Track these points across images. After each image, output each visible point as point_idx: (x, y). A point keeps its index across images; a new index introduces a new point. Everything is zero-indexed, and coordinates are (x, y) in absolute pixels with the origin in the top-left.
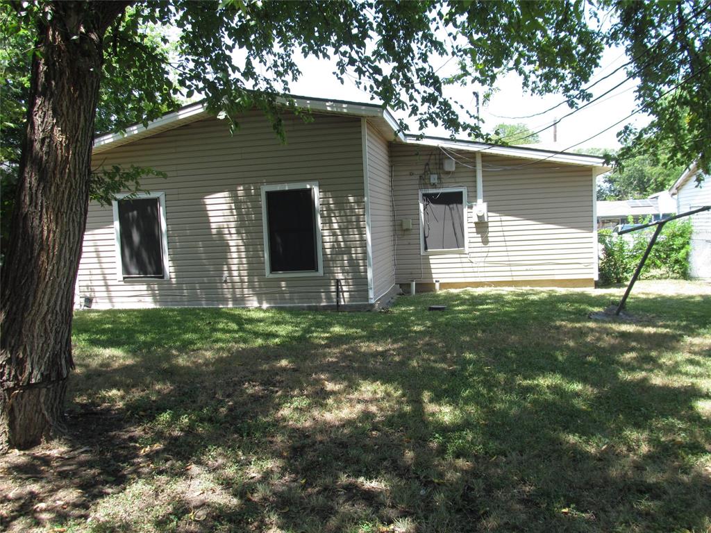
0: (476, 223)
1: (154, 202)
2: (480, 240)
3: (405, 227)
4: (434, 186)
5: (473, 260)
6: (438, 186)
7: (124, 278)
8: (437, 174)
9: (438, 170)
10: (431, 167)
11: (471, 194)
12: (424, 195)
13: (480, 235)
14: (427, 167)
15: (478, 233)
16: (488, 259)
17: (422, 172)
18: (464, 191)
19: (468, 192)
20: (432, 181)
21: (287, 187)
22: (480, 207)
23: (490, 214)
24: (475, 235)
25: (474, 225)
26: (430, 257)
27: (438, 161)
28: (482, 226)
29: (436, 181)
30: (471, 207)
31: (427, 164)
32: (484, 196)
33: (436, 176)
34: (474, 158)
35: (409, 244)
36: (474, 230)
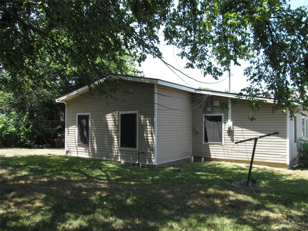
0: (227, 131)
1: (88, 116)
2: (230, 139)
3: (196, 131)
4: (209, 112)
5: (226, 148)
6: (212, 112)
7: (78, 144)
8: (211, 107)
9: (212, 106)
10: (209, 104)
11: (226, 117)
12: (205, 116)
13: (230, 137)
14: (207, 104)
15: (229, 135)
16: (233, 149)
17: (204, 106)
18: (223, 115)
19: (224, 116)
20: (208, 110)
22: (230, 123)
23: (234, 127)
24: (227, 136)
25: (227, 132)
26: (210, 145)
27: (211, 101)
28: (230, 132)
29: (210, 110)
30: (225, 123)
31: (207, 103)
32: (231, 118)
33: (210, 108)
34: (228, 100)
35: (198, 139)
36: (227, 134)
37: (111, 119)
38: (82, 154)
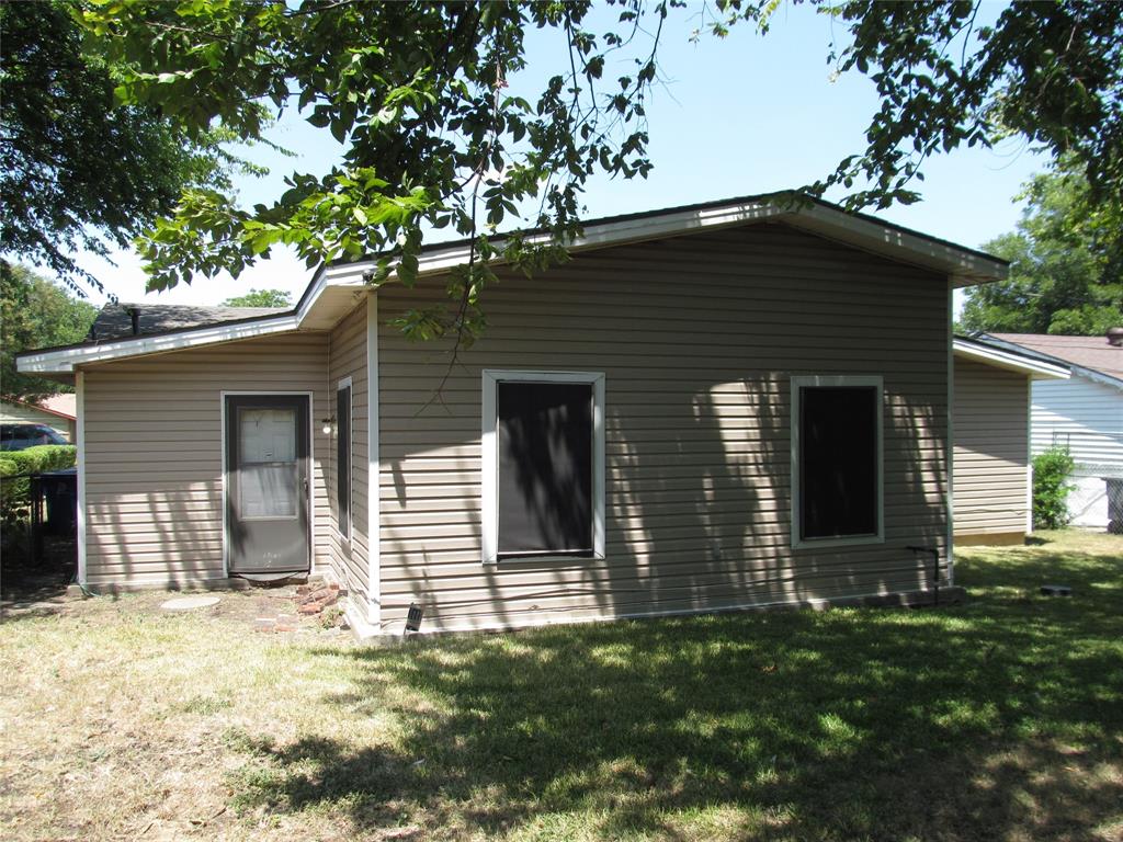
1: (585, 391)
7: (500, 558)
21: (840, 381)
37: (746, 410)
38: (536, 608)
